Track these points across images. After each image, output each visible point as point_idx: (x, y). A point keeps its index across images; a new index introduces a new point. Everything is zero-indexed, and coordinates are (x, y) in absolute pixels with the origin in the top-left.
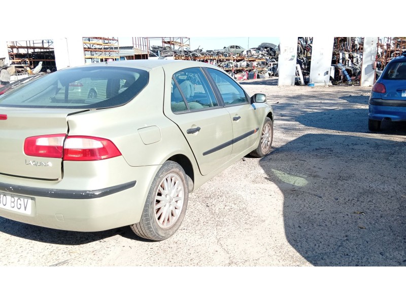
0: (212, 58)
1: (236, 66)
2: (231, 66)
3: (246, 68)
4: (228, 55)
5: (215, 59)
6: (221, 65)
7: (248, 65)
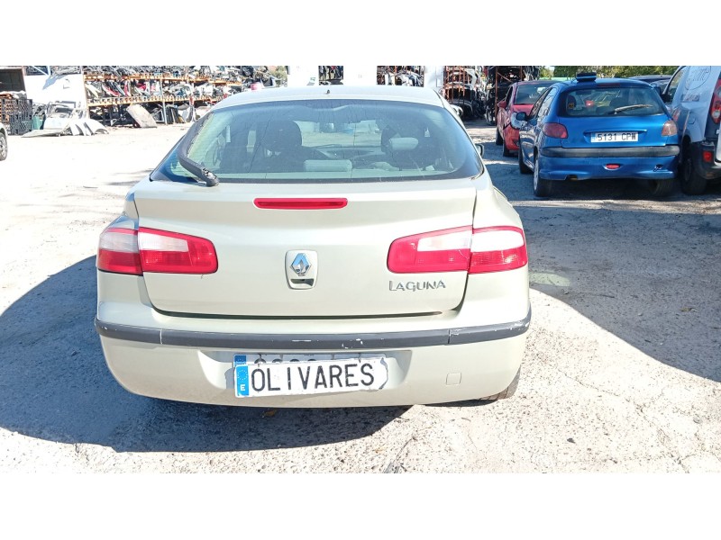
0: (152, 78)
1: (197, 94)
2: (188, 93)
3: (214, 97)
4: (180, 73)
5: (158, 80)
6: (170, 91)
7: (215, 92)
